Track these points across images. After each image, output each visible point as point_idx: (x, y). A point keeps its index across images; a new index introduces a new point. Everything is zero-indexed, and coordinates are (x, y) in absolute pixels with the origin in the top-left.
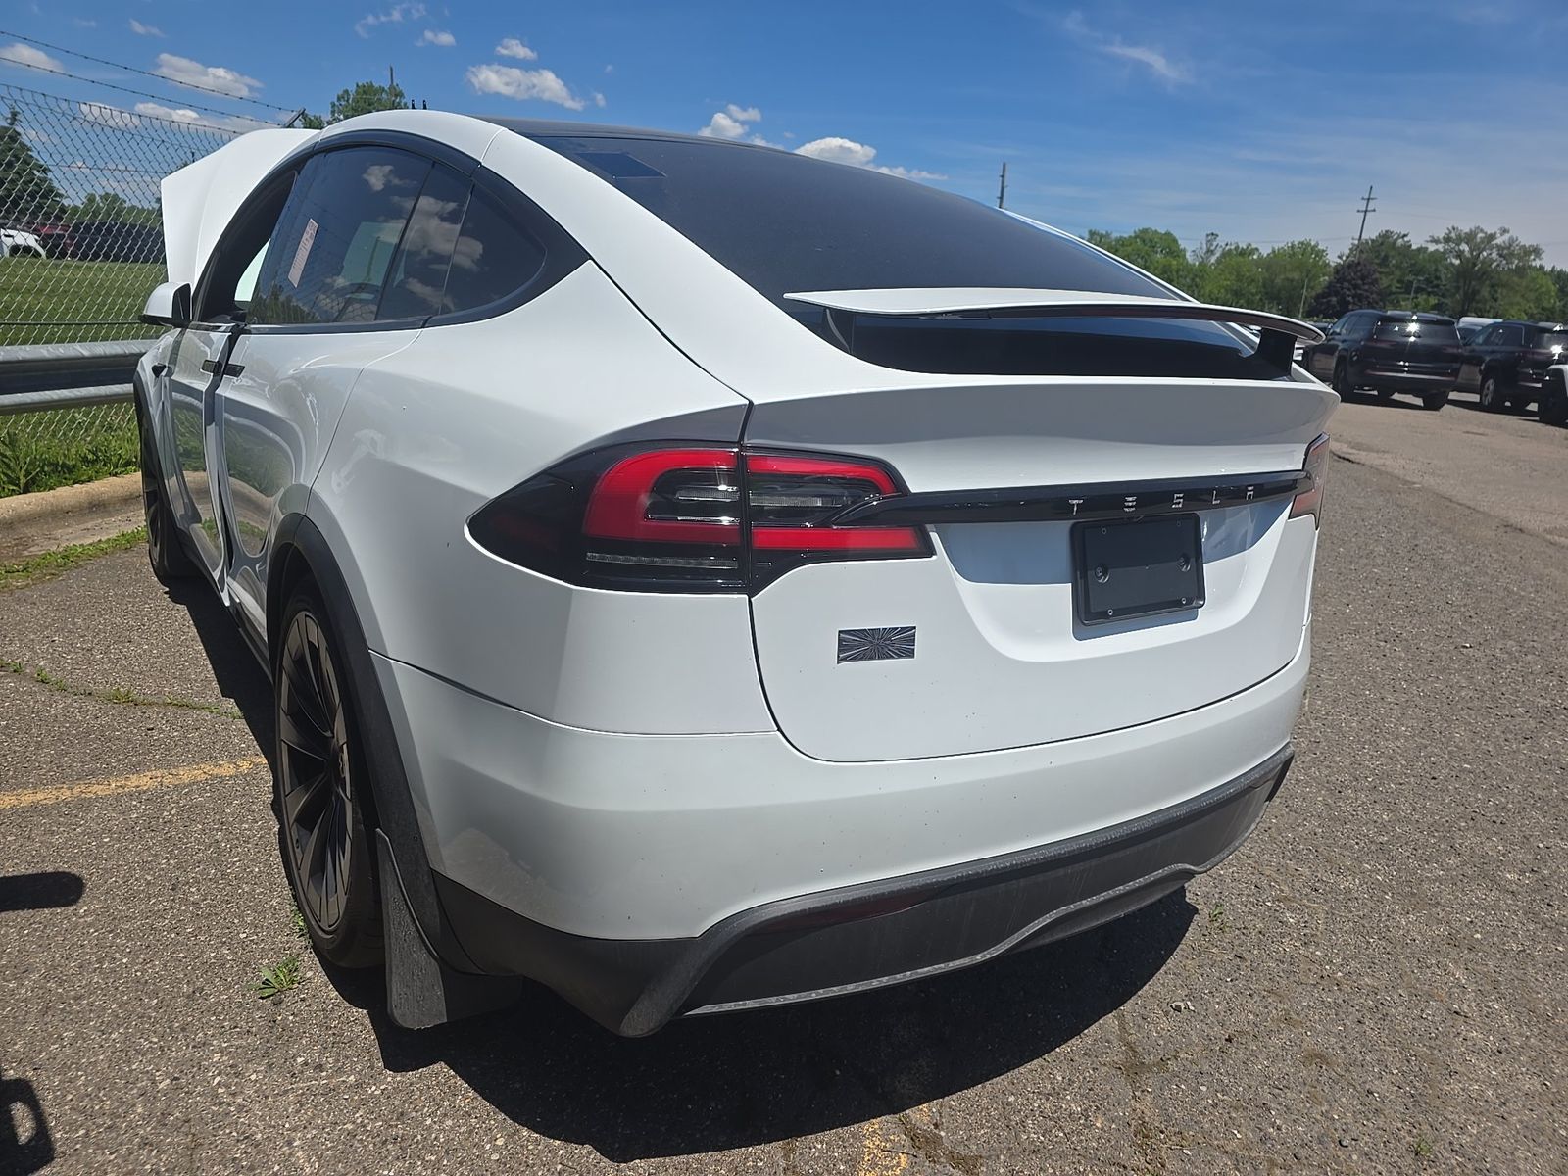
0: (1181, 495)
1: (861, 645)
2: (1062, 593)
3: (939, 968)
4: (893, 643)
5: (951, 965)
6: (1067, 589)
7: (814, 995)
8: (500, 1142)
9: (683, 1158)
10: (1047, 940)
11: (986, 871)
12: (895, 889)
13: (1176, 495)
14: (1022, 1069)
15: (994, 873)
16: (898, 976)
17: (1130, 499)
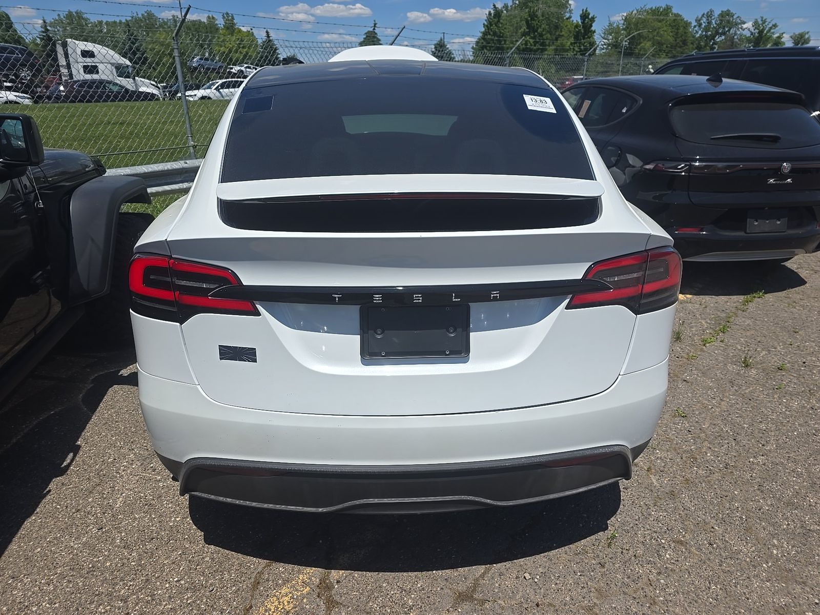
0: (420, 295)
1: (229, 353)
2: (355, 341)
3: (299, 509)
4: (247, 355)
5: (305, 509)
6: (357, 338)
7: (238, 502)
8: (178, 519)
9: (227, 552)
10: (362, 512)
11: (305, 470)
12: (256, 467)
13: (414, 296)
14: (405, 574)
15: (309, 472)
16: (278, 506)
17: (377, 296)
